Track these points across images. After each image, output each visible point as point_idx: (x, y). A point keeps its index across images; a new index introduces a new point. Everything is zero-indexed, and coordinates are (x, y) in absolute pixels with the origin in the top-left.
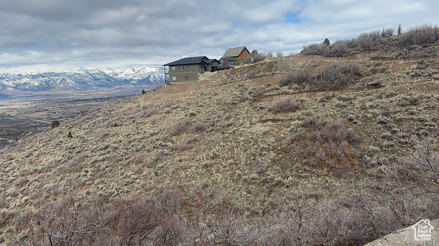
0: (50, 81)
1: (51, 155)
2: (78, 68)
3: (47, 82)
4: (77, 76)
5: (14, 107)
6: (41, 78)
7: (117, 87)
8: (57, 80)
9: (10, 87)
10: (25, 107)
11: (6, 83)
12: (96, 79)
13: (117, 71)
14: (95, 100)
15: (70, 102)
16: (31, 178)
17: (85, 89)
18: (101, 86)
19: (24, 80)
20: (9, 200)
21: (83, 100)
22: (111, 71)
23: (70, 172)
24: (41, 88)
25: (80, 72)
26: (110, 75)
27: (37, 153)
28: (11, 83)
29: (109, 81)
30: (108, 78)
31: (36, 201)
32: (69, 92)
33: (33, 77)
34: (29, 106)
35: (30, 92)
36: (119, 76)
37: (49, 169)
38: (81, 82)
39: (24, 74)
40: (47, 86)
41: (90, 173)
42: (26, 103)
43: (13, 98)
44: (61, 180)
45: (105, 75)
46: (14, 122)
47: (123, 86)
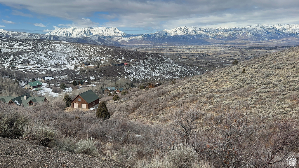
0: (235, 34)
1: (230, 82)
2: (256, 25)
3: (234, 35)
4: (254, 30)
5: (211, 50)
6: (230, 32)
7: (284, 39)
8: (240, 33)
9: (211, 37)
10: (217, 50)
11: (209, 35)
12: (268, 33)
13: (286, 27)
14: (265, 48)
15: (247, 49)
16: (216, 95)
17: (259, 40)
18: (271, 38)
19: (220, 33)
20: (202, 105)
21: (256, 48)
22: (282, 27)
23: (241, 96)
24: (229, 38)
25: (257, 28)
26: (280, 30)
27: (221, 80)
28: (211, 35)
29: (279, 34)
30: (278, 32)
31: (217, 110)
32: (247, 42)
33: (226, 31)
34: (220, 50)
35: (222, 41)
36: (287, 31)
37: (227, 91)
38: (257, 35)
39: (220, 29)
40: (233, 37)
41: (255, 99)
42: (218, 48)
43: (212, 44)
44: (234, 100)
45: (276, 30)
46: (210, 59)
47: (289, 39)
